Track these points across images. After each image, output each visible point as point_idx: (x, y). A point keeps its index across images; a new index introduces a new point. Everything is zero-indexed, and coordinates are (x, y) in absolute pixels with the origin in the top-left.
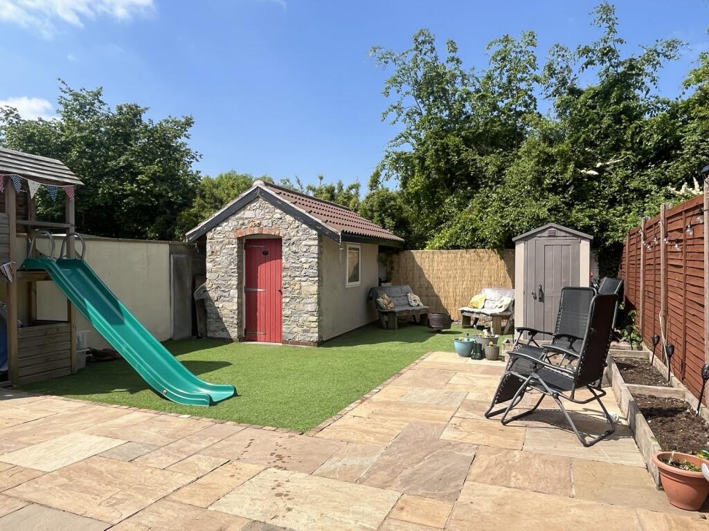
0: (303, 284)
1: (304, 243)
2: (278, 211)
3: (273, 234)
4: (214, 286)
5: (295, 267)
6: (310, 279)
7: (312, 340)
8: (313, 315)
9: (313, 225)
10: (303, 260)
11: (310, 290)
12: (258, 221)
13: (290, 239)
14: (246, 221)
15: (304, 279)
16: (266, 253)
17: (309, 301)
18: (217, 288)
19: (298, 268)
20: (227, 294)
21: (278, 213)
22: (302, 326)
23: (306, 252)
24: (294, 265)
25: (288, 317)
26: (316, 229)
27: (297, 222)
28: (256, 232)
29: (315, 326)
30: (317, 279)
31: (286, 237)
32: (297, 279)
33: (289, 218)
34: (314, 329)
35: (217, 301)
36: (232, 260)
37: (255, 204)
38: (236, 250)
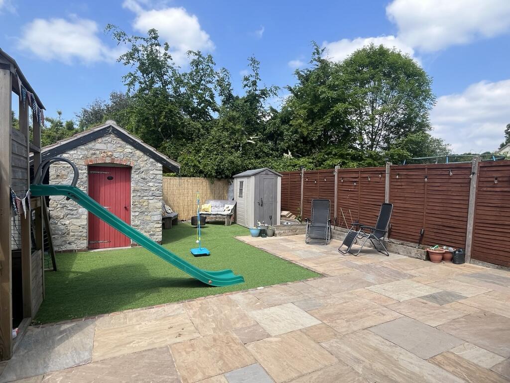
0: (150, 201)
1: (151, 172)
2: (129, 146)
3: (125, 164)
4: (59, 206)
5: (143, 190)
6: (156, 198)
7: (157, 240)
8: (159, 223)
9: (159, 160)
10: (151, 184)
11: (156, 206)
12: (110, 153)
13: (140, 169)
14: (98, 152)
15: (152, 198)
16: (110, 178)
17: (155, 213)
18: (63, 208)
19: (146, 190)
20: (74, 212)
21: (129, 149)
22: (149, 232)
23: (153, 179)
24: (143, 188)
25: (137, 226)
26: (161, 163)
27: (145, 157)
28: (107, 161)
29: (159, 230)
30: (161, 198)
31: (136, 167)
32: (145, 198)
33: (138, 153)
34: (159, 233)
35: (63, 218)
36: (82, 183)
37: (107, 139)
38: (86, 175)
